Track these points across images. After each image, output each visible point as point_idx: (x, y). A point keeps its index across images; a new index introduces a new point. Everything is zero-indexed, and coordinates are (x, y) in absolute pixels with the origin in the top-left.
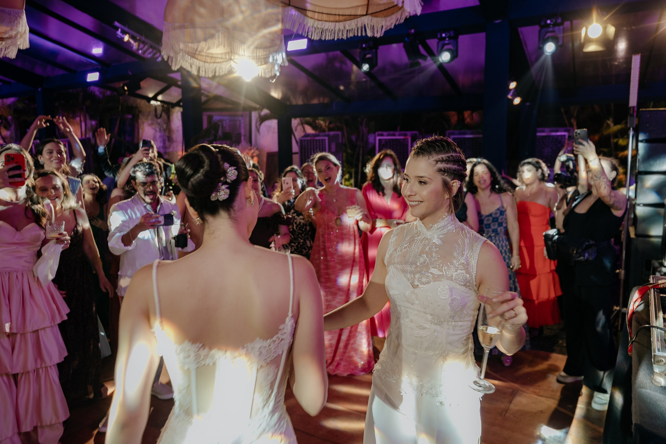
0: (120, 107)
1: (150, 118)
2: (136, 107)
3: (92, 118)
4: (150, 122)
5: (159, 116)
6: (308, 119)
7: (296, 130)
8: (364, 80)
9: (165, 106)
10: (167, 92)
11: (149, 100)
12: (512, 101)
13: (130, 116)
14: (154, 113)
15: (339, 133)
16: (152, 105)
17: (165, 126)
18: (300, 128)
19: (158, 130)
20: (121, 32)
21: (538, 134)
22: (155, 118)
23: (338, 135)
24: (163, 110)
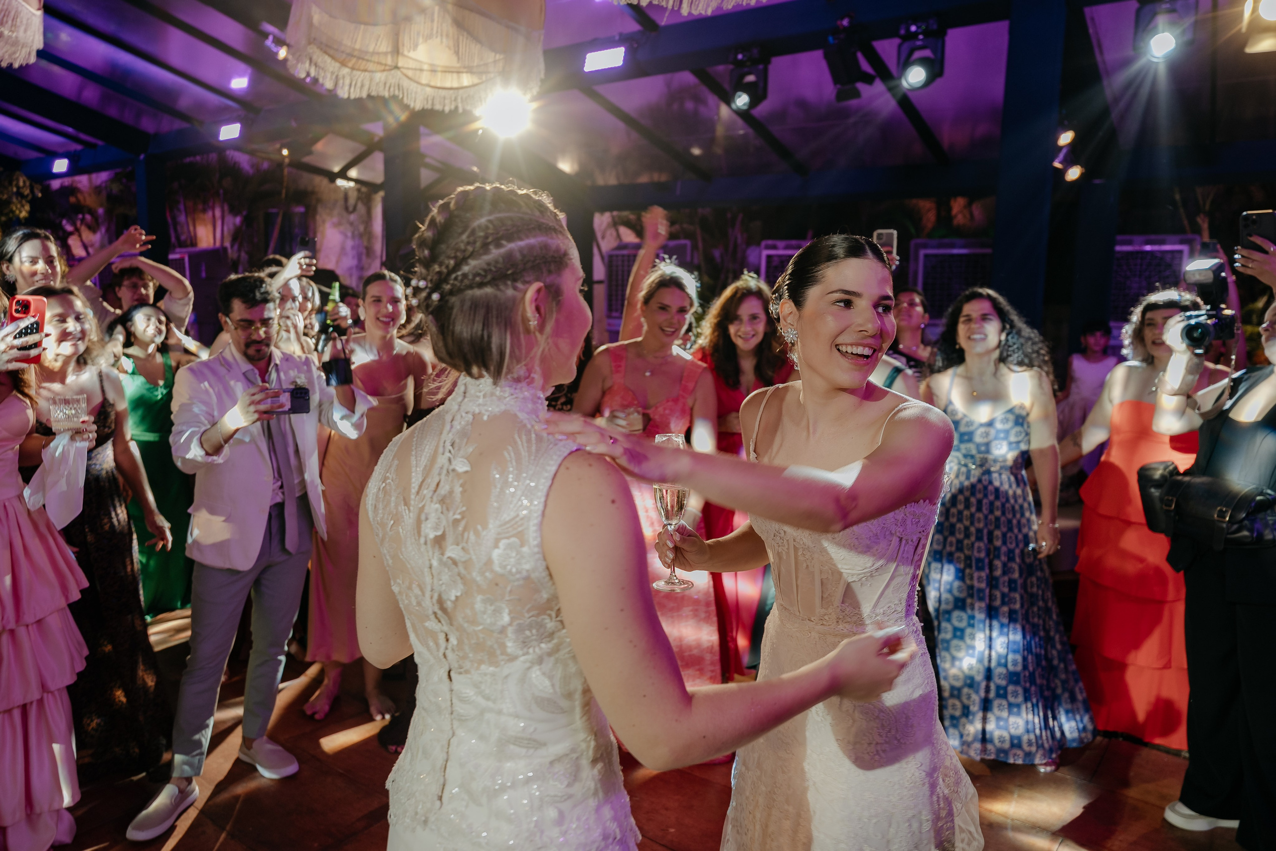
0: (284, 191)
1: (336, 212)
2: (313, 193)
3: (234, 211)
4: (335, 220)
5: (351, 209)
6: (625, 213)
7: (603, 237)
8: (741, 132)
9: (364, 189)
10: (367, 162)
11: (332, 177)
12: (1061, 173)
13: (300, 209)
14: (341, 203)
15: (688, 242)
16: (338, 188)
17: (362, 228)
18: (611, 232)
19: (349, 234)
20: (273, 42)
21: (1118, 248)
22: (345, 214)
23: (685, 246)
24: (359, 199)
